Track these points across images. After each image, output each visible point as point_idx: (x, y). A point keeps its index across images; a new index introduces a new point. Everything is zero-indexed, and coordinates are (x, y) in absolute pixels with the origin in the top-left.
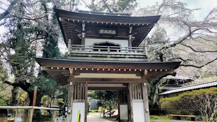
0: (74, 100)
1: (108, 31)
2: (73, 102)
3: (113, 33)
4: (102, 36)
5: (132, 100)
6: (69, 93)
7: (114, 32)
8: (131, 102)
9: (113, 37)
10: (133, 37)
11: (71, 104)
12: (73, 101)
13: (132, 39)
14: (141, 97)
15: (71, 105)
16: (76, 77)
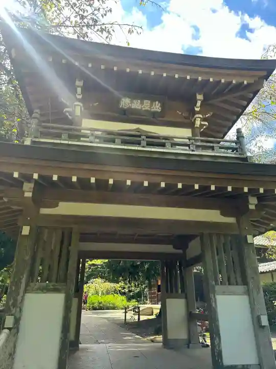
0: (32, 284)
1: (142, 103)
2: (26, 291)
3: (155, 110)
4: (126, 116)
5: (214, 287)
6: (15, 259)
7: (157, 107)
8: (212, 295)
9: (153, 119)
10: (202, 123)
11: (19, 298)
12: (27, 285)
13: (201, 125)
14: (239, 280)
15: (19, 300)
16: (44, 211)
